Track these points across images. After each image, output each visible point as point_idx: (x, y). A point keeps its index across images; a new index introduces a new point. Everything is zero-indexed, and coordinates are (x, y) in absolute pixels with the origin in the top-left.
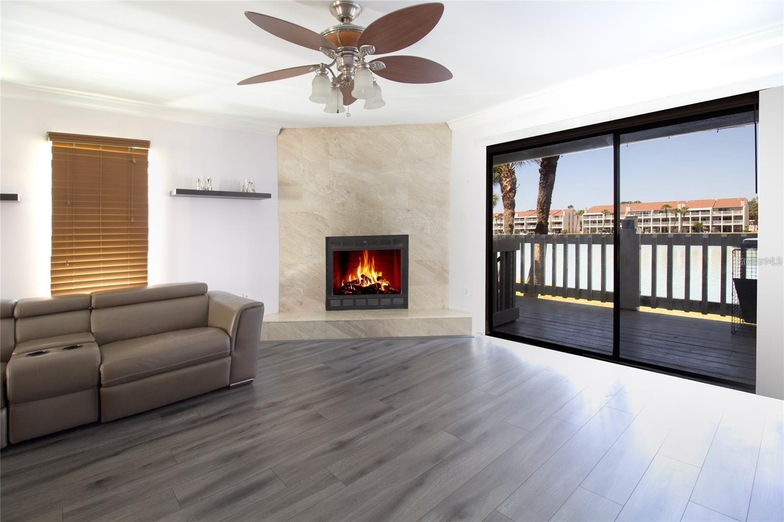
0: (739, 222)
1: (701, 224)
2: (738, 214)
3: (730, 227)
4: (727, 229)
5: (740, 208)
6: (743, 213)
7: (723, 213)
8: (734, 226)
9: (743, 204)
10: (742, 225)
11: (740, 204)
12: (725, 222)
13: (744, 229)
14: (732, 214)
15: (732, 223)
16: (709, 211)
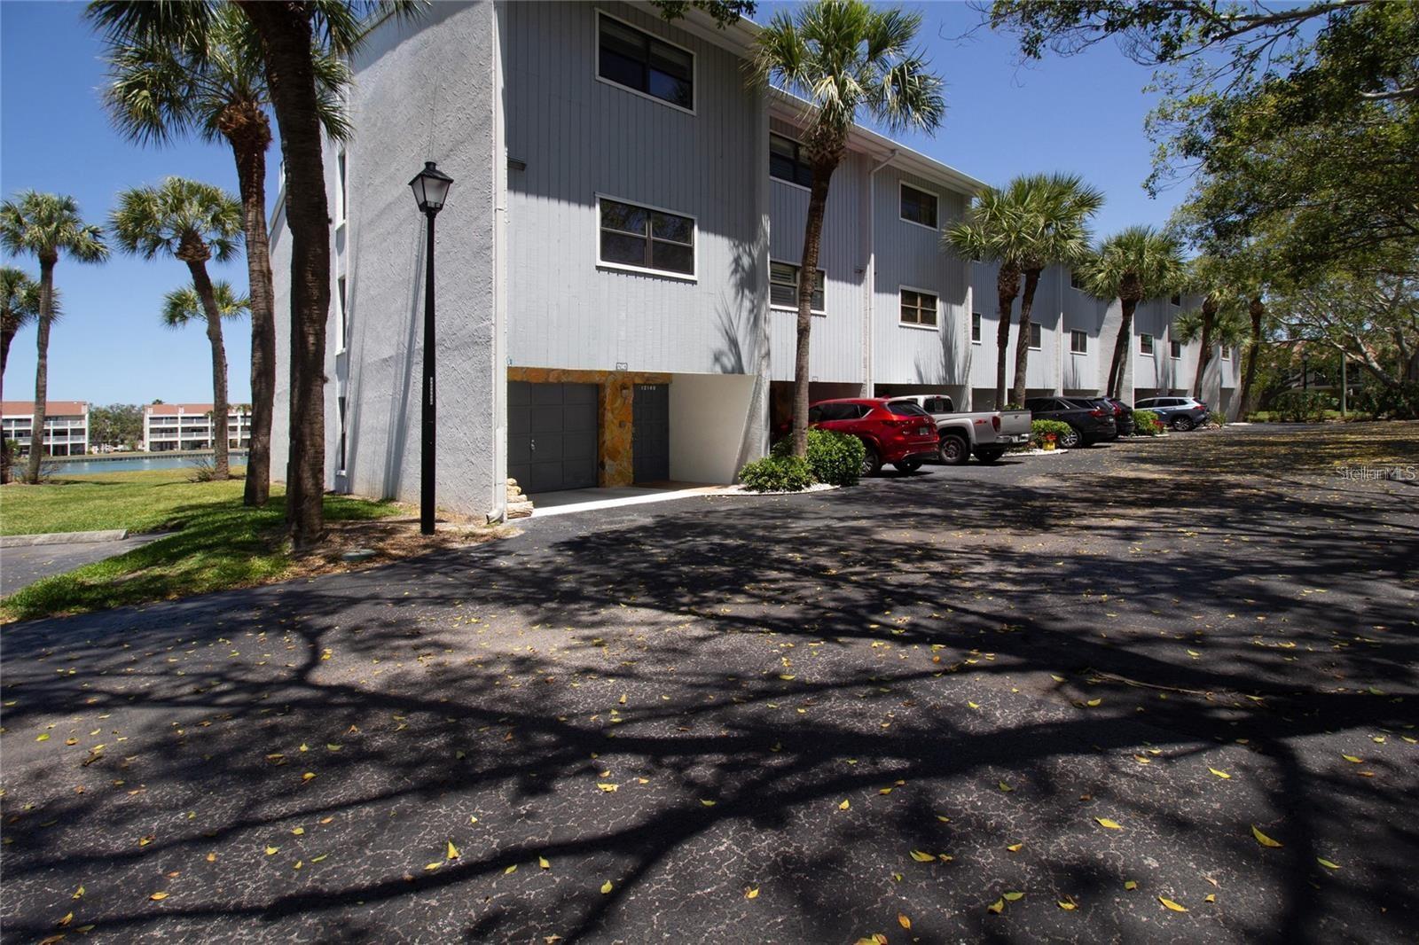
0: (79, 439)
1: (16, 442)
2: (77, 426)
3: (65, 447)
4: (59, 451)
5: (81, 418)
6: (85, 425)
7: (54, 425)
8: (72, 445)
9: (85, 411)
10: (83, 444)
11: (80, 410)
12: (58, 440)
13: (86, 450)
14: (69, 426)
15: (68, 441)
16: (29, 420)
